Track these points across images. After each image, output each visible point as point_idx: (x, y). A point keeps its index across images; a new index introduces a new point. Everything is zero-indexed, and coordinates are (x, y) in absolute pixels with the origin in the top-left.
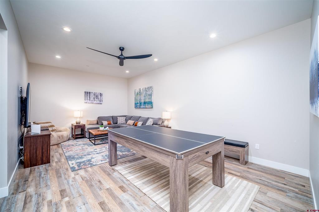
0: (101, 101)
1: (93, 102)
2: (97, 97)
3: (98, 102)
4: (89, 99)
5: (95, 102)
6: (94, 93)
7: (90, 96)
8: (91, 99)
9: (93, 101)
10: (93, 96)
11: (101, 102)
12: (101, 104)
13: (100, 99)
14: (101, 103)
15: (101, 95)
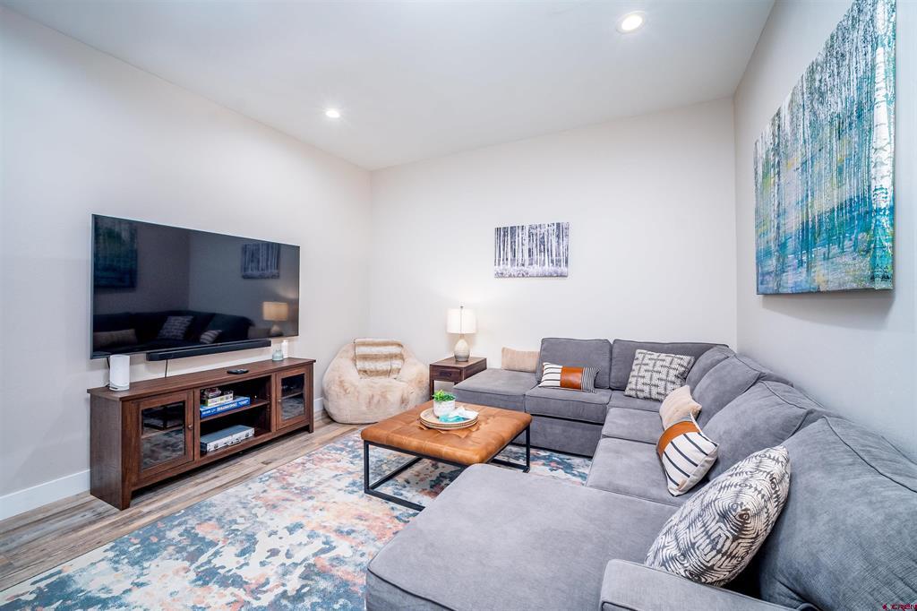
0: (563, 264)
1: (525, 268)
2: (542, 243)
3: (549, 268)
4: (510, 256)
5: (536, 269)
6: (531, 227)
7: (513, 243)
8: (519, 256)
9: (527, 263)
10: (526, 242)
11: (563, 269)
12: (562, 276)
13: (558, 254)
14: (559, 270)
15: (561, 231)
